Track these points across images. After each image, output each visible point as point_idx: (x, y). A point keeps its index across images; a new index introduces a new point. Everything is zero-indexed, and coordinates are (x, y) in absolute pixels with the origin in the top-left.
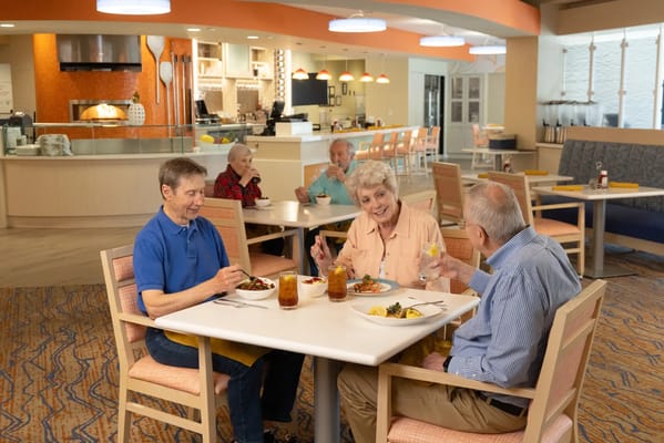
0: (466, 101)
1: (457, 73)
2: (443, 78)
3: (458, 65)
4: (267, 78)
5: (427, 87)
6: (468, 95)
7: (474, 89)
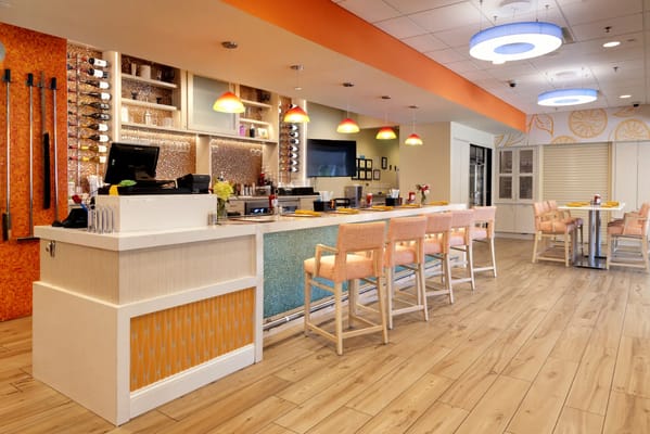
0: (516, 175)
1: (505, 146)
2: (490, 151)
3: (506, 137)
4: (271, 141)
5: (473, 159)
6: (518, 169)
7: (525, 163)
